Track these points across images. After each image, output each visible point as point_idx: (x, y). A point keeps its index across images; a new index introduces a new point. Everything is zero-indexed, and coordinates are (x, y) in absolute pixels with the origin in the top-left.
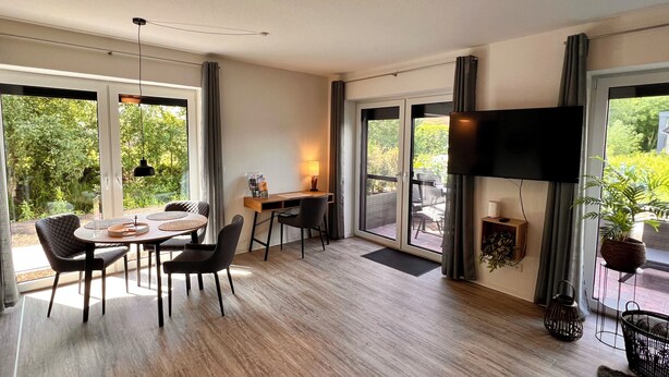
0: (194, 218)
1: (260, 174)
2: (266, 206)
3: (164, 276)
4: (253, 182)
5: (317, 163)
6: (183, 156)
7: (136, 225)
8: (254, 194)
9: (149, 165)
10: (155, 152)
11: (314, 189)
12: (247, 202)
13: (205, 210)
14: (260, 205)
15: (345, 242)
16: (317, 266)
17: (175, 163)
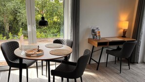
0: (66, 49)
1: (97, 27)
2: (99, 44)
3: (52, 77)
4: (93, 31)
5: (128, 22)
6: (62, 18)
7: (39, 51)
8: (94, 37)
9: (46, 20)
10: (52, 15)
11: (124, 36)
12: (90, 41)
13: (71, 44)
14: (97, 43)
15: (138, 65)
16: (124, 78)
17: (59, 20)
